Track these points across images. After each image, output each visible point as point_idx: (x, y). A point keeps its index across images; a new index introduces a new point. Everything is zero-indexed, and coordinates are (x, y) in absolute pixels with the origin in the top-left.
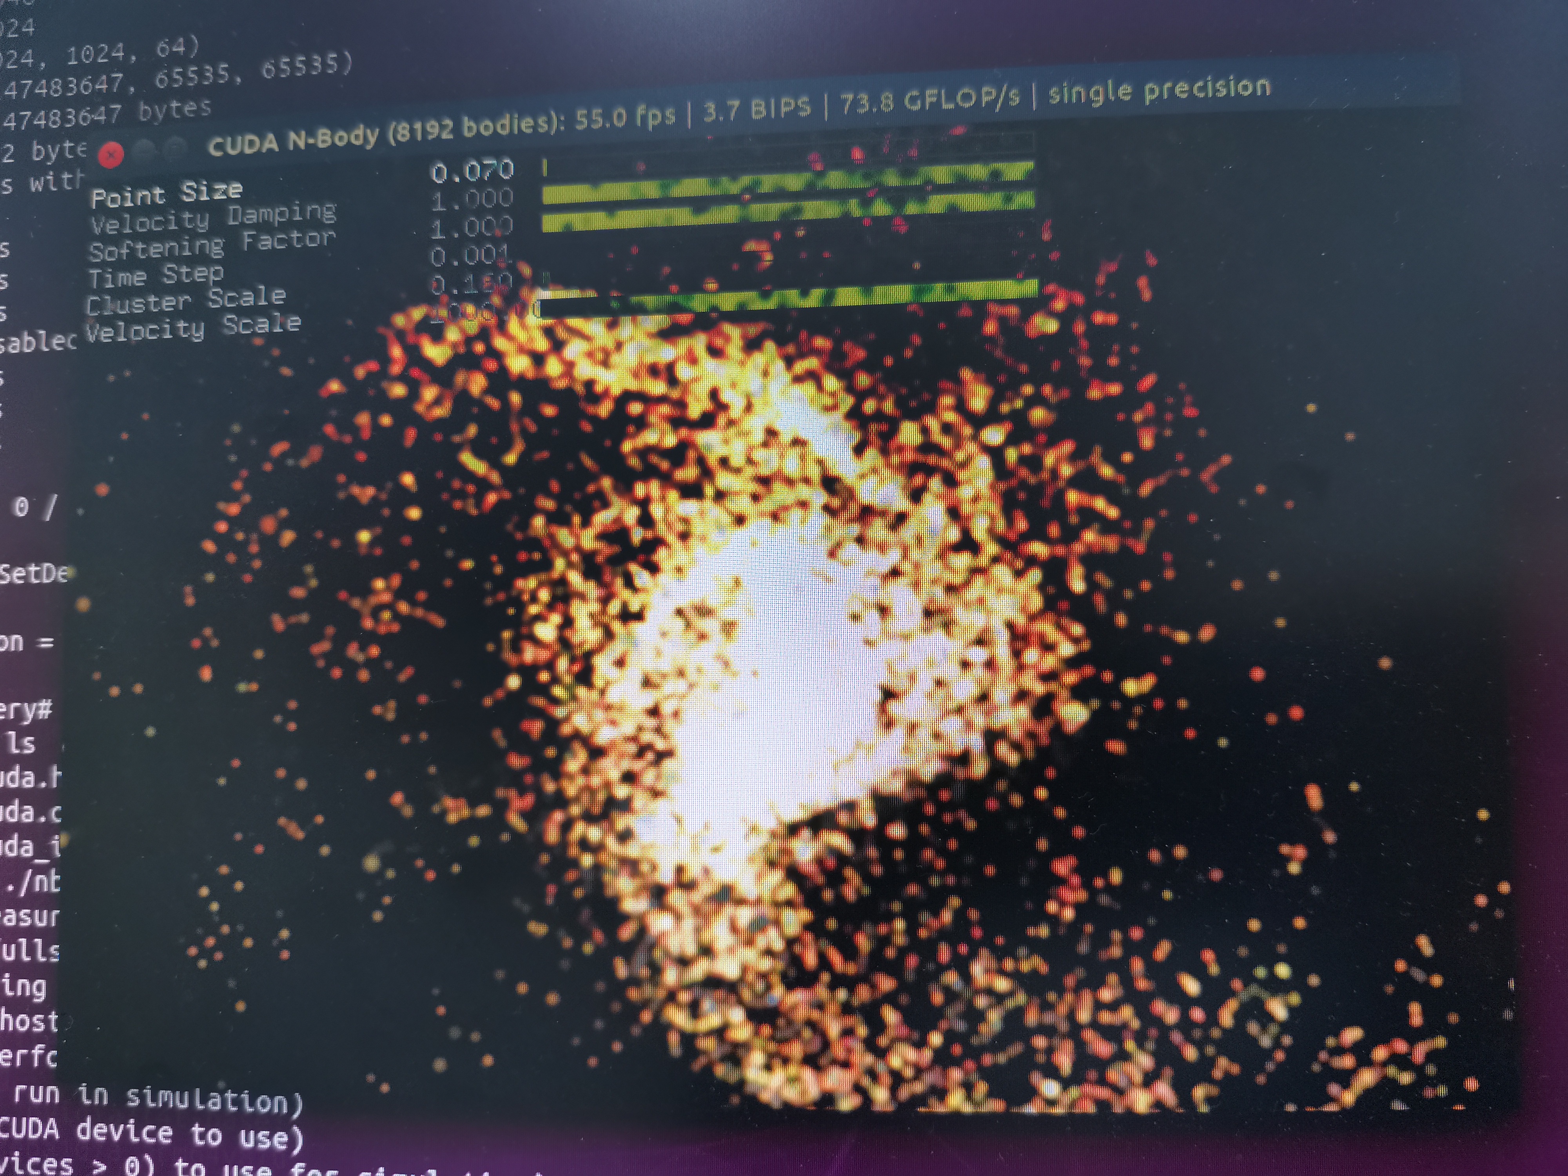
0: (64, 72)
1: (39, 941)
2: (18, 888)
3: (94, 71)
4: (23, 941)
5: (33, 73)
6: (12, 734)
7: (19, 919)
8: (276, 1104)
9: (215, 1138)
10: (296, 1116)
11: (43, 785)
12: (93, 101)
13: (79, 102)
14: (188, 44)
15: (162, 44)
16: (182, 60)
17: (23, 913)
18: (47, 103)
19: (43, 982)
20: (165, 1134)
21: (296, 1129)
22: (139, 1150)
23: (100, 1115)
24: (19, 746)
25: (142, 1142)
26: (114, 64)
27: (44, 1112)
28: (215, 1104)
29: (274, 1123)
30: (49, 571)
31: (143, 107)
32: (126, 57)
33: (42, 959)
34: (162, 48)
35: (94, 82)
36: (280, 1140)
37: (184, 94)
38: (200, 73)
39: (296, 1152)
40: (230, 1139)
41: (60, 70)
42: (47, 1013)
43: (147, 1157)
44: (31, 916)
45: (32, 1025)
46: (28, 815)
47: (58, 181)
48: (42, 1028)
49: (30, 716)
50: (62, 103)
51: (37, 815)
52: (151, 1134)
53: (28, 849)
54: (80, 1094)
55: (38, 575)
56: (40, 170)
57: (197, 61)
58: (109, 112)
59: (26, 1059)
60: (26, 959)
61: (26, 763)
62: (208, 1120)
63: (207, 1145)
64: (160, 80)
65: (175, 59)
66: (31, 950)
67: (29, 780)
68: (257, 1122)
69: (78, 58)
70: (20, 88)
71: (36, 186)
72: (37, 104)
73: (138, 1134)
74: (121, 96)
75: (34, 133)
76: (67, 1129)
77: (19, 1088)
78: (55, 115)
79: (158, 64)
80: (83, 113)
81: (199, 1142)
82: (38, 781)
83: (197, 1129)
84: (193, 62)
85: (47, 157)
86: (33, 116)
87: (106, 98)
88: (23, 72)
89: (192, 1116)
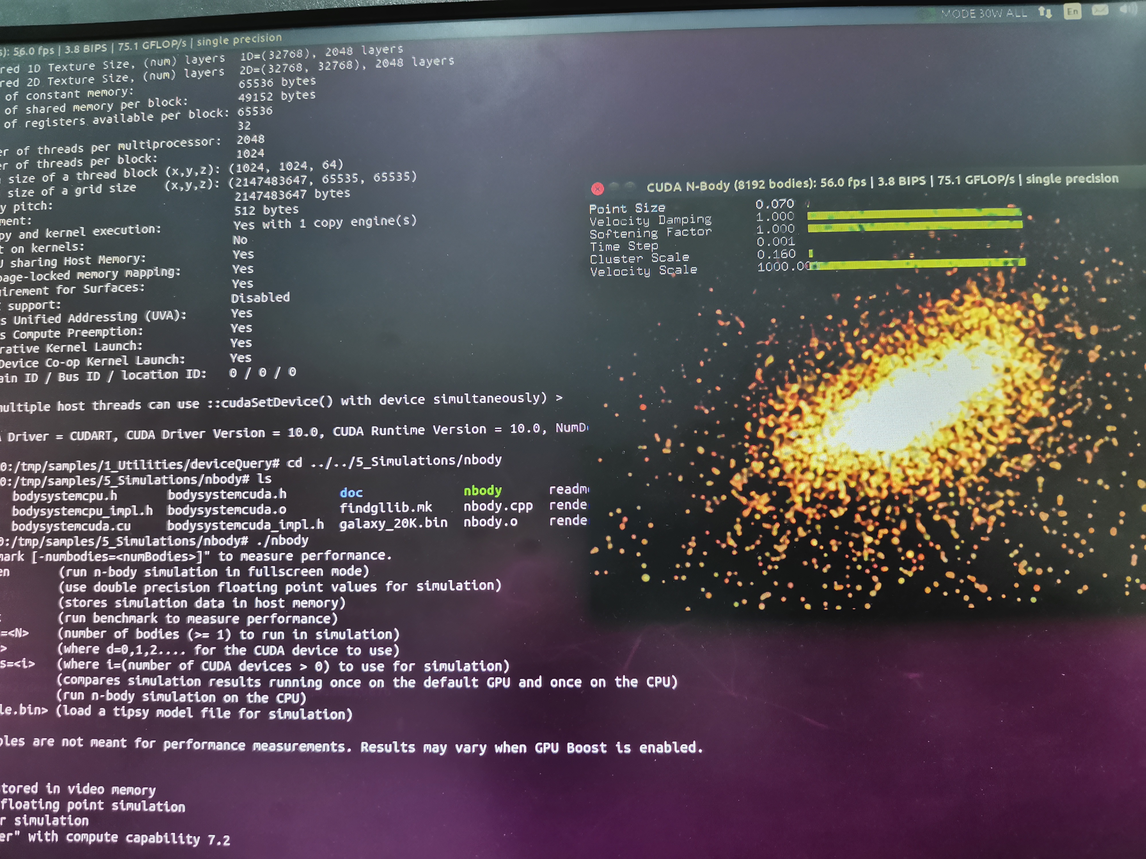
0: (278, 174)
1: (274, 567)
2: (263, 544)
3: (293, 174)
4: (266, 567)
5: (264, 175)
6: (260, 475)
7: (264, 558)
8: (387, 635)
9: (358, 652)
10: (396, 640)
11: (275, 497)
12: (294, 187)
13: (286, 188)
14: (338, 164)
15: (325, 163)
16: (336, 171)
17: (266, 555)
18: (271, 188)
19: (276, 586)
20: (334, 651)
21: (396, 645)
22: (322, 659)
23: (303, 644)
24: (263, 480)
25: (323, 655)
26: (302, 171)
27: (277, 643)
28: (358, 636)
29: (385, 644)
30: (277, 401)
31: (316, 191)
32: (308, 169)
33: (275, 575)
34: (325, 165)
35: (292, 179)
36: (388, 651)
37: (336, 187)
38: (344, 177)
39: (396, 656)
40: (365, 652)
41: (275, 172)
42: (277, 599)
43: (326, 662)
44: (270, 556)
45: (271, 605)
46: (268, 511)
47: (276, 224)
48: (276, 606)
49: (269, 467)
50: (277, 188)
51: (272, 511)
52: (328, 651)
53: (268, 526)
54: (294, 635)
55: (271, 403)
56: (268, 218)
57: (343, 172)
58: (300, 194)
59: (268, 620)
60: (267, 575)
61: (267, 487)
62: (355, 644)
63: (354, 655)
64: (325, 180)
65: (331, 170)
66: (270, 571)
67: (269, 495)
68: (377, 644)
69: (285, 168)
70: (257, 181)
71: (266, 226)
72: (265, 188)
73: (321, 651)
74: (306, 186)
75: (264, 201)
76: (288, 650)
77: (265, 633)
78: (274, 194)
79: (324, 172)
80: (288, 193)
81: (350, 654)
82: (273, 495)
83: (349, 648)
84: (340, 172)
85: (271, 213)
86: (264, 194)
87: (299, 187)
88: (258, 173)
89: (347, 642)
